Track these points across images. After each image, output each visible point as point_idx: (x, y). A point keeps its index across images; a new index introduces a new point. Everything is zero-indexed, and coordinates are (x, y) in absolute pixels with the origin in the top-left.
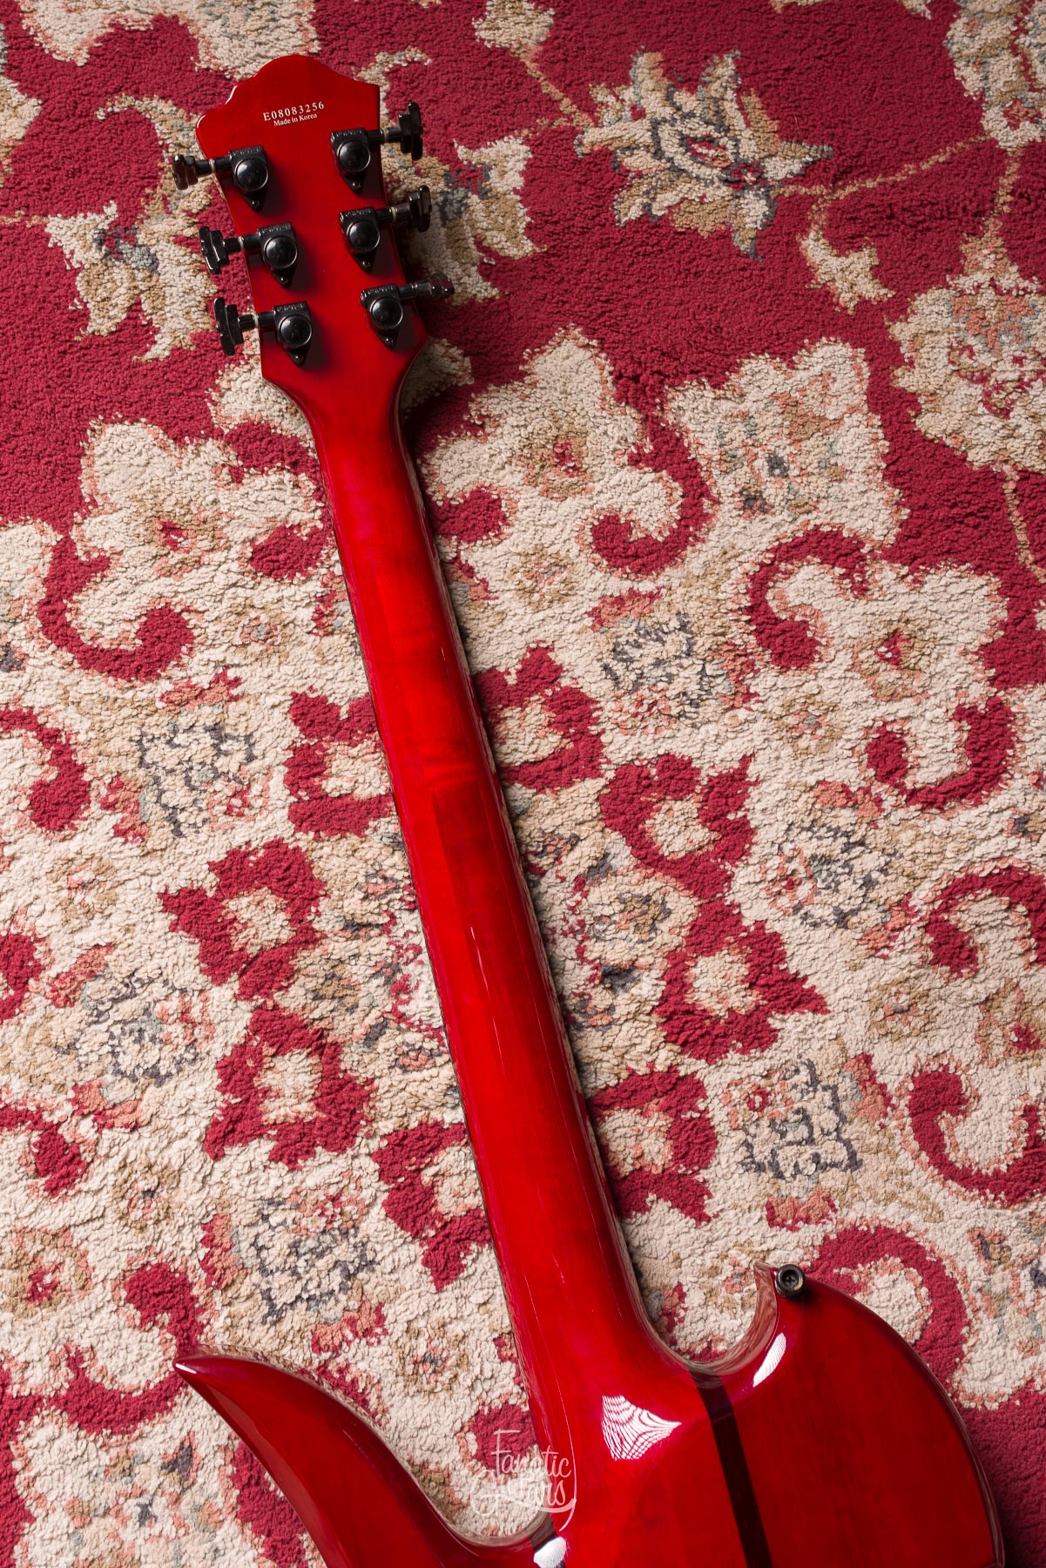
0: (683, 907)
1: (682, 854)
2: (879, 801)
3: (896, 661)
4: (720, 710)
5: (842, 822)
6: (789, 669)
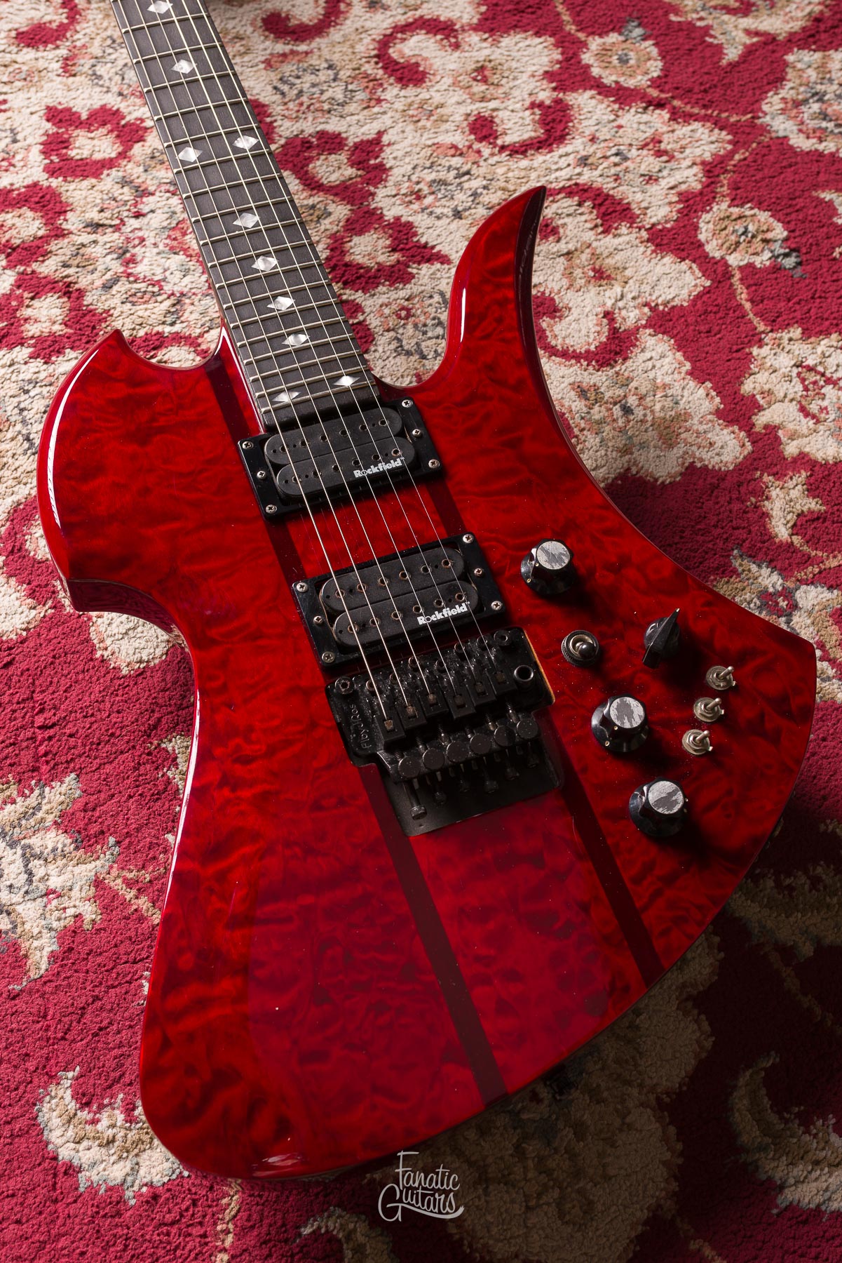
0: (340, 211)
1: (338, 182)
2: (479, 152)
3: (485, 80)
4: (360, 108)
5: (452, 163)
6: (407, 86)
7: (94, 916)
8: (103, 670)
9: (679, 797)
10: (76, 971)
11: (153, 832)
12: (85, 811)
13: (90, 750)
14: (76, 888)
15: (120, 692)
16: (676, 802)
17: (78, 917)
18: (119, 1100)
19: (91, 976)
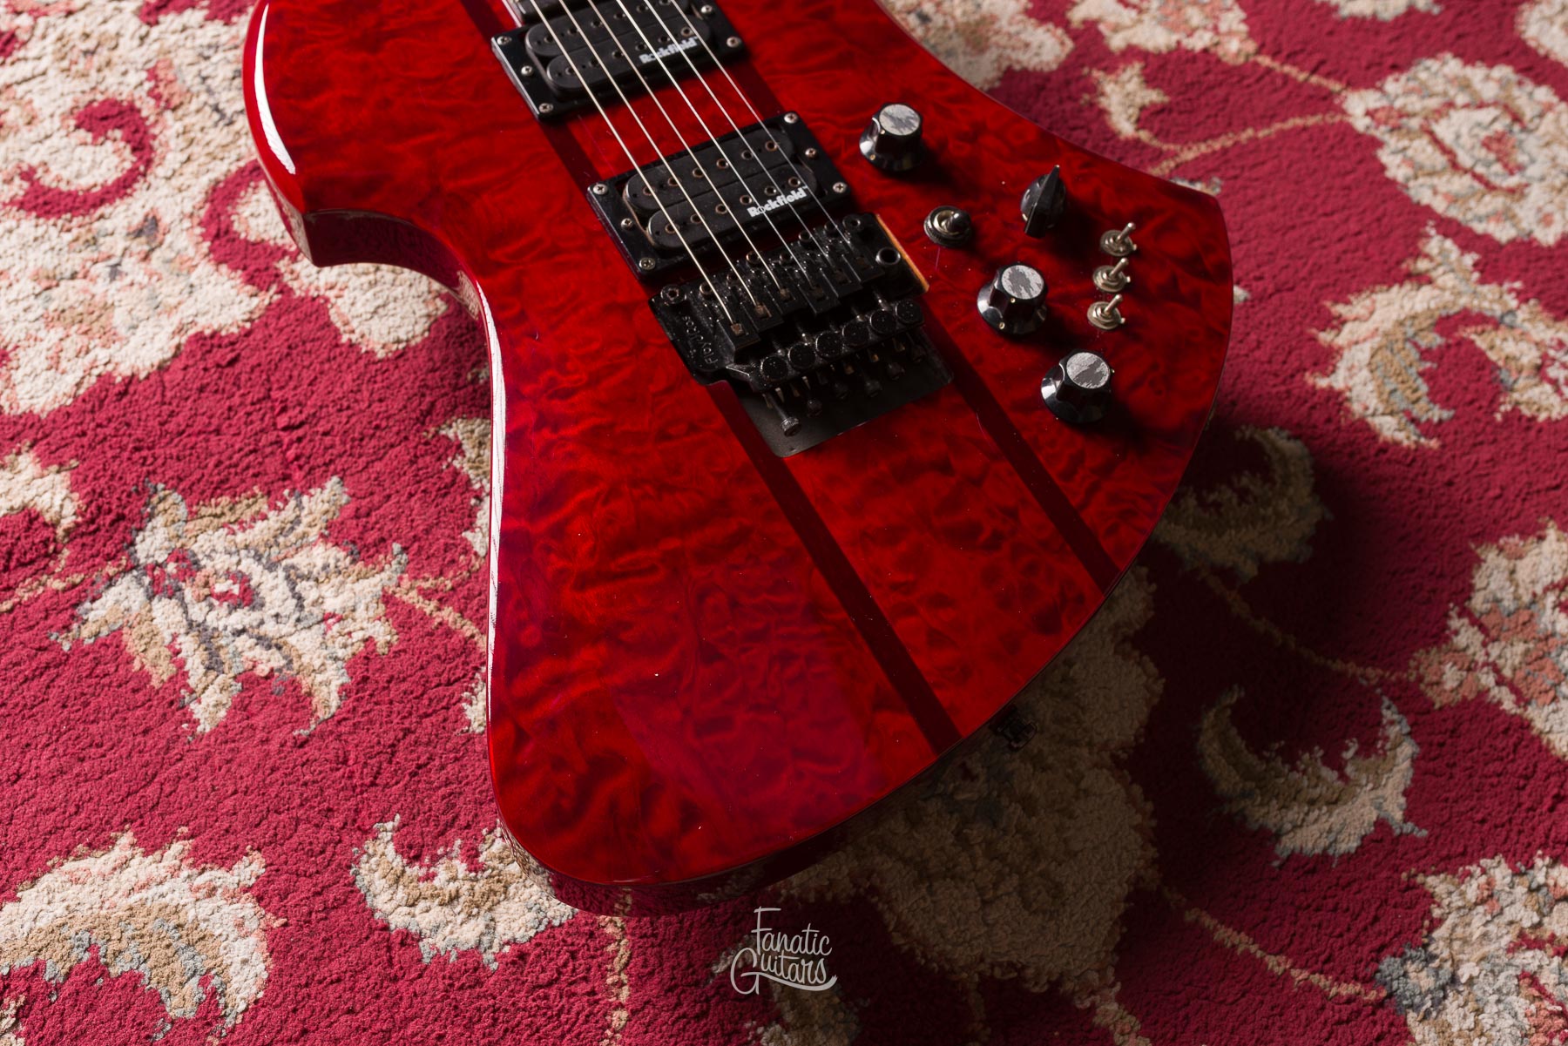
7: (388, 638)
8: (353, 357)
9: (1104, 368)
10: (377, 703)
11: (447, 532)
12: (357, 517)
13: (352, 448)
14: (361, 608)
15: (379, 378)
16: (1101, 375)
17: (368, 641)
18: (456, 848)
19: (397, 707)
